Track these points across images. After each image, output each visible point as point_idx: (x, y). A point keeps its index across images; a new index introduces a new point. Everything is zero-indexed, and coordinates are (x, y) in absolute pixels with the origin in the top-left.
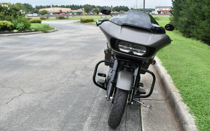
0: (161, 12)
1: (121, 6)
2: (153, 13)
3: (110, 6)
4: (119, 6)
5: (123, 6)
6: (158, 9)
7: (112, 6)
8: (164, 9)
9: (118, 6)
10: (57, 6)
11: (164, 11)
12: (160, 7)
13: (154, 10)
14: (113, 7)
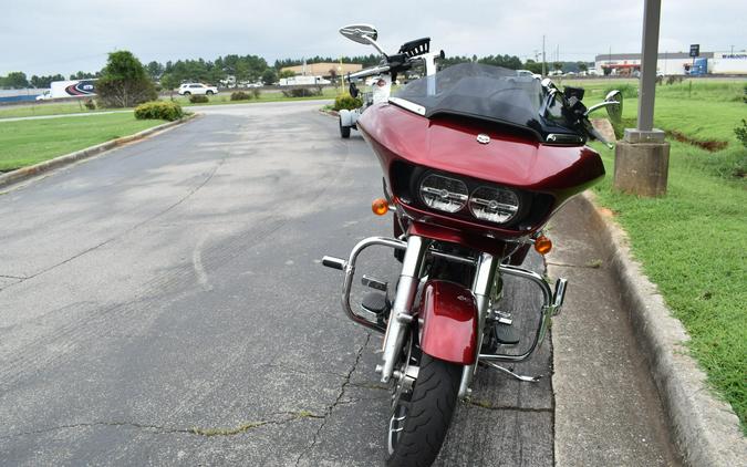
0: (614, 70)
1: (499, 57)
2: (590, 72)
3: (471, 58)
4: (495, 56)
5: (507, 56)
6: (603, 63)
7: (475, 57)
8: (621, 63)
9: (491, 57)
10: (329, 61)
11: (621, 67)
12: (610, 57)
13: (592, 64)
14: (479, 58)
